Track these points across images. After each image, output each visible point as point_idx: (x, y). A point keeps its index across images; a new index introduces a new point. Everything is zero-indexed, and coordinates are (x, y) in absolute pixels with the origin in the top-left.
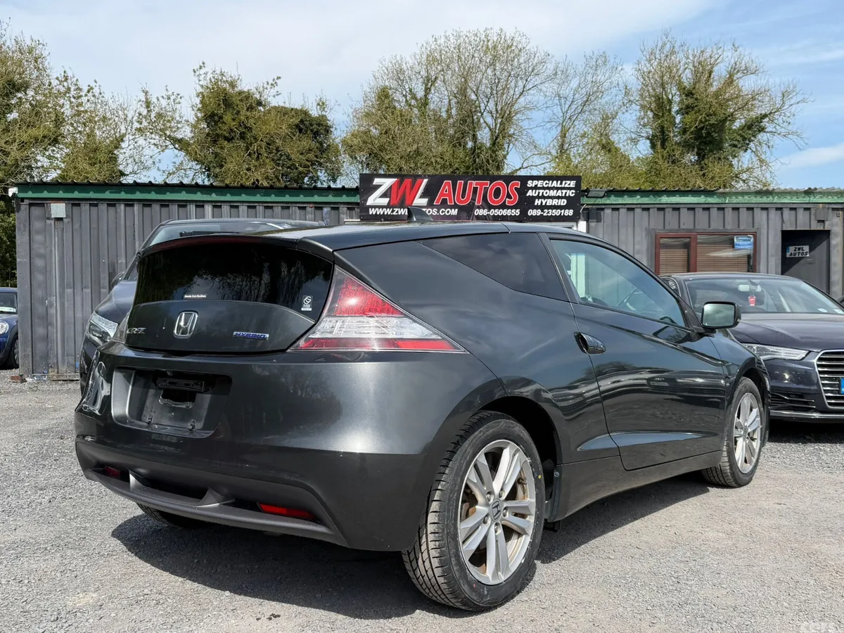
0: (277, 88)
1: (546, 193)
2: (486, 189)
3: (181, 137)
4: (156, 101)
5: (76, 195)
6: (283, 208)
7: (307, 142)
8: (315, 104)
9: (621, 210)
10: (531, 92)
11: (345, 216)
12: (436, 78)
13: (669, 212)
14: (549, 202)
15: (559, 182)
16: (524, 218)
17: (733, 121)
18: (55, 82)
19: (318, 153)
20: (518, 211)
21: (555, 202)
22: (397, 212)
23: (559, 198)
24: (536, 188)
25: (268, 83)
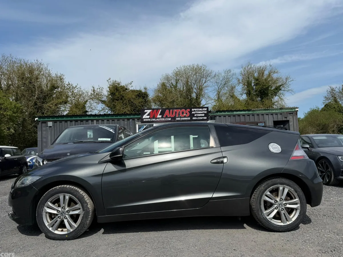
0: (132, 85)
1: (198, 112)
2: (179, 112)
3: (103, 100)
4: (96, 90)
5: (55, 119)
6: (118, 120)
7: (141, 100)
8: (143, 88)
9: (222, 117)
10: (208, 82)
11: (137, 122)
12: (179, 79)
13: (236, 116)
14: (199, 115)
15: (202, 109)
16: (191, 120)
17: (272, 87)
18: (66, 85)
19: (144, 103)
20: (189, 118)
22: (152, 120)
23: (202, 114)
24: (195, 111)
25: (129, 83)
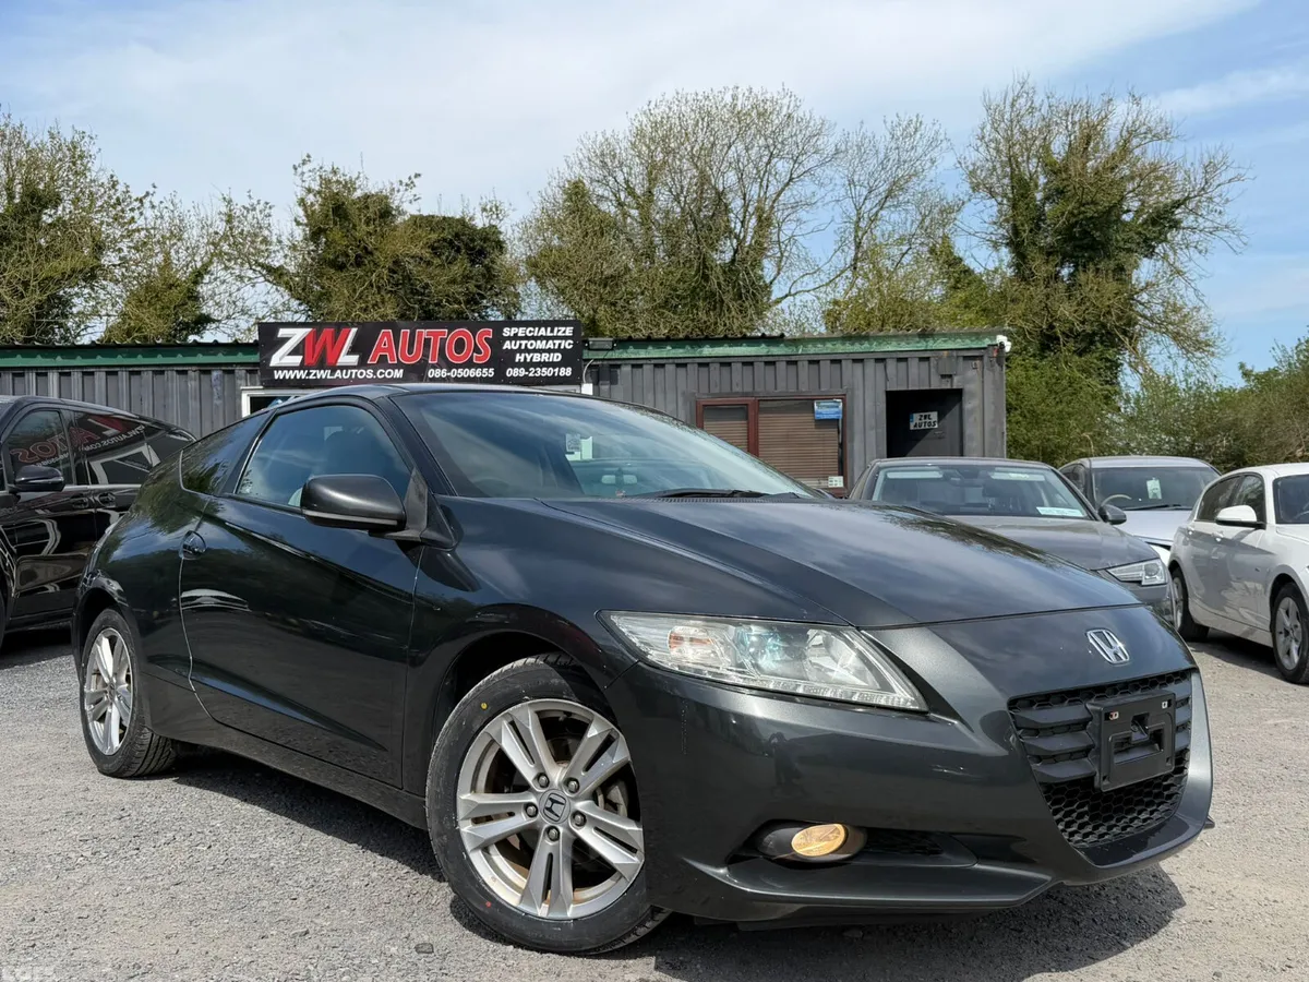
0: (414, 191)
1: (532, 345)
2: (443, 341)
3: (277, 265)
6: (155, 372)
7: (461, 267)
8: (479, 209)
9: (645, 367)
10: (807, 178)
11: (243, 382)
13: (714, 368)
14: (537, 358)
15: (549, 329)
16: (500, 378)
20: (491, 370)
21: (545, 357)
22: (315, 375)
23: (549, 351)
24: (516, 337)
25: (401, 182)
